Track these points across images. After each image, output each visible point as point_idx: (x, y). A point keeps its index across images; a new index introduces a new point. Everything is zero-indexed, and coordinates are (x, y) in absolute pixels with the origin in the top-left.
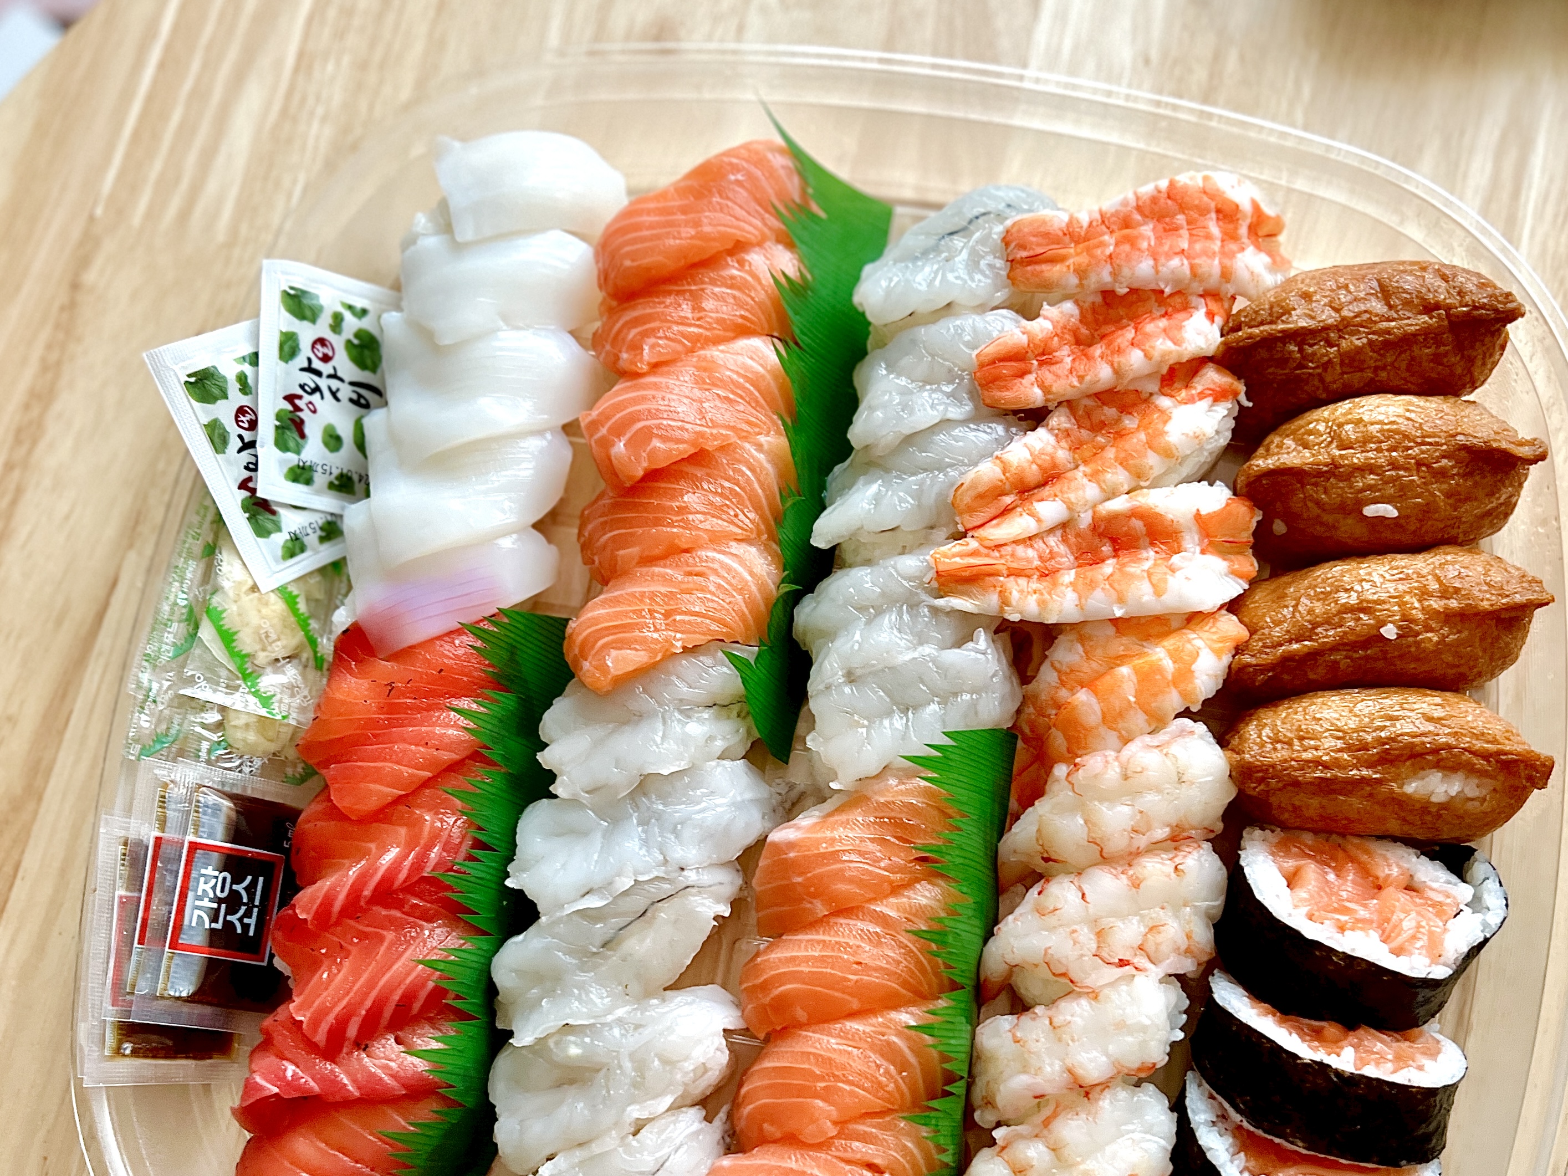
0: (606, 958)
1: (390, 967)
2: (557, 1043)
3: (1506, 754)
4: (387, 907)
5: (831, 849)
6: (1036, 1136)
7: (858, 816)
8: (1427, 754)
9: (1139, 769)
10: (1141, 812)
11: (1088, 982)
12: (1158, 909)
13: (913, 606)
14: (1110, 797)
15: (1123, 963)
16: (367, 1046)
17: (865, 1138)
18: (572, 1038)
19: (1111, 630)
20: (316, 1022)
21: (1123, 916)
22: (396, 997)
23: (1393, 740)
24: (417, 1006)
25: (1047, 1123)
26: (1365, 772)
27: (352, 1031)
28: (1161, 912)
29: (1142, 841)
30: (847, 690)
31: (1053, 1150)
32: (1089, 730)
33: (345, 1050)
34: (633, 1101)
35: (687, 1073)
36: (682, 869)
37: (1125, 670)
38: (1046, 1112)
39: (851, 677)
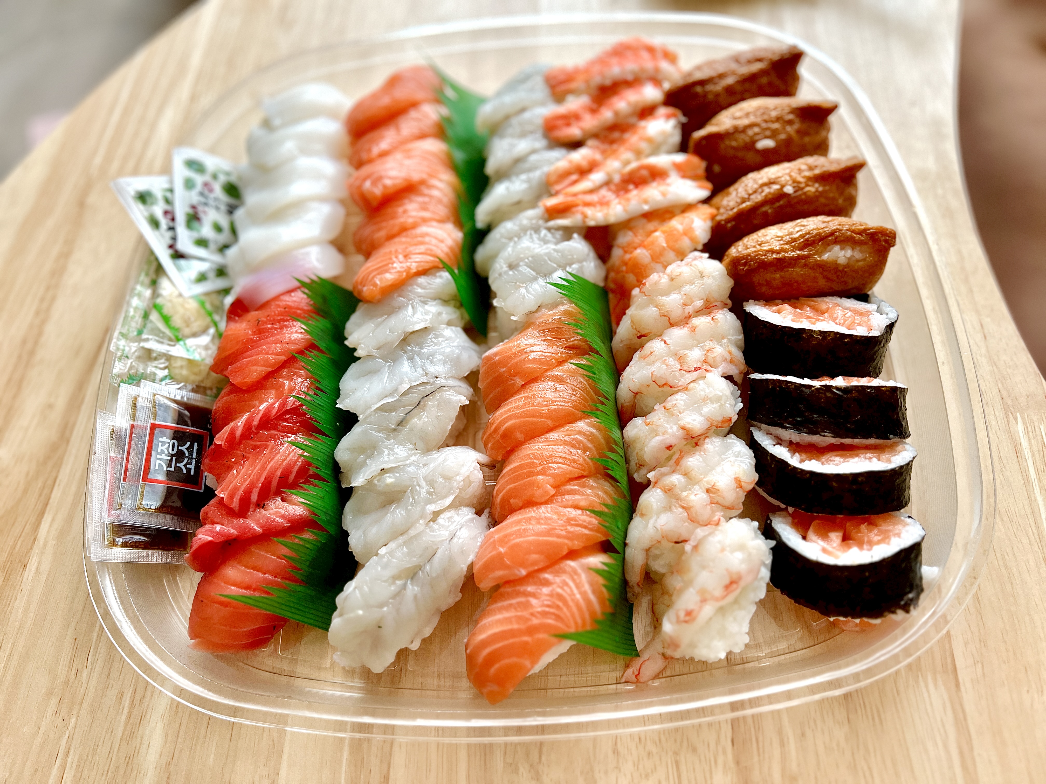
0: (401, 431)
1: (273, 458)
2: (378, 481)
3: (869, 230)
4: (268, 429)
5: (518, 349)
6: (673, 472)
7: (530, 331)
8: (829, 236)
9: (678, 274)
10: (685, 295)
11: (680, 384)
12: (708, 342)
13: (537, 230)
14: (666, 293)
15: (696, 369)
16: (264, 505)
17: (572, 493)
18: (388, 475)
19: (644, 221)
20: (231, 497)
21: (690, 349)
22: (279, 473)
23: (809, 233)
24: (292, 478)
25: (678, 463)
26: (798, 252)
27: (254, 497)
28: (711, 343)
29: (690, 309)
30: (511, 273)
31: (685, 474)
32: (646, 267)
33: (251, 510)
34: (429, 502)
35: (460, 482)
36: (437, 377)
37: (657, 234)
38: (676, 456)
39: (511, 267)
